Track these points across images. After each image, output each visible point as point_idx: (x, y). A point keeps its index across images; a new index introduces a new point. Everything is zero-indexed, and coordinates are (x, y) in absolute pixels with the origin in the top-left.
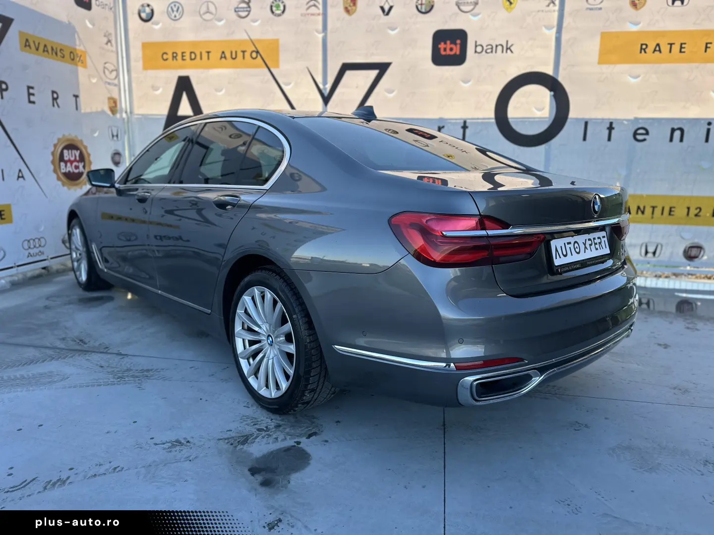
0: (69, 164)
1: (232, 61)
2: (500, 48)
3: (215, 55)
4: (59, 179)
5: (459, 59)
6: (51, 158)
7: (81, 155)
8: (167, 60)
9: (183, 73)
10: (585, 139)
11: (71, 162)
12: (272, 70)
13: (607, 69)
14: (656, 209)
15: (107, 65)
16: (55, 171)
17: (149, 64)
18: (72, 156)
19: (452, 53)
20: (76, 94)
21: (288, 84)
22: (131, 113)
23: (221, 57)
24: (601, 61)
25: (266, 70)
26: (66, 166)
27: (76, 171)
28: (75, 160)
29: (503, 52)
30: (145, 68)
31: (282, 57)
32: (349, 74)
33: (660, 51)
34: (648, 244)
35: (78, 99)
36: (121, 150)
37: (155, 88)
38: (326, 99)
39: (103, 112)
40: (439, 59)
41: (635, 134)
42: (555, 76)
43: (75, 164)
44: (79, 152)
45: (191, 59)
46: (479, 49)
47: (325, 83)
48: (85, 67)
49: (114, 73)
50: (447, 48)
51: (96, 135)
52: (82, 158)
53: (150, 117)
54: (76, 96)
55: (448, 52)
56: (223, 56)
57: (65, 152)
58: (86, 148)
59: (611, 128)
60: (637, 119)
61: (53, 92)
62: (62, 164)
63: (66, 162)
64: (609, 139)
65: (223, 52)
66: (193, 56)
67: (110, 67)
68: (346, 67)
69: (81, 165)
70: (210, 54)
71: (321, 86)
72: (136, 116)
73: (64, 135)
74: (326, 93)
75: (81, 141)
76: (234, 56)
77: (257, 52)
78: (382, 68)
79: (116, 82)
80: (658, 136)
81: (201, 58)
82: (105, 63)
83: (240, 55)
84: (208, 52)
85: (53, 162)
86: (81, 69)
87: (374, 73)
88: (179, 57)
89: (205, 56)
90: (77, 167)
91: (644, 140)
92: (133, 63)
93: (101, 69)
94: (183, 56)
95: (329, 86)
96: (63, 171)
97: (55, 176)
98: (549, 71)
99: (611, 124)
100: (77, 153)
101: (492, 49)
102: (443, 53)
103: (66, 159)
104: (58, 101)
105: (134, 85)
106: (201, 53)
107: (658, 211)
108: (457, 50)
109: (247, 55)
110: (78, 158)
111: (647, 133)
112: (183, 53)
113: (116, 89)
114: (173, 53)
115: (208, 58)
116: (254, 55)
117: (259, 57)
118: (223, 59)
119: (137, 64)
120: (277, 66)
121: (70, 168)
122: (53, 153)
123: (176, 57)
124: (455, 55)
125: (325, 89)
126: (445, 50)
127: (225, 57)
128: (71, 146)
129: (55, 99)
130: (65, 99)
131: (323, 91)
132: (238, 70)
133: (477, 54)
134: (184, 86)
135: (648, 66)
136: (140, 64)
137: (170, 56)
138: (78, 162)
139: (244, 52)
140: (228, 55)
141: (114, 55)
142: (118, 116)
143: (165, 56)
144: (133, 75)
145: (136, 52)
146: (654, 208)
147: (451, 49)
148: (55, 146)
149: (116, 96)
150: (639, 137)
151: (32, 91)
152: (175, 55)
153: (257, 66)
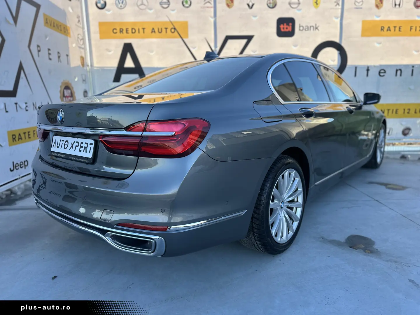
2: (312, 28)
3: (148, 31)
5: (291, 34)
7: (71, 93)
8: (116, 33)
9: (128, 41)
10: (355, 75)
12: (184, 39)
13: (366, 39)
15: (79, 36)
17: (103, 35)
18: (68, 94)
19: (287, 30)
20: (67, 54)
21: (194, 48)
22: (92, 65)
23: (152, 32)
24: (363, 35)
25: (180, 40)
29: (314, 30)
30: (102, 37)
31: (190, 32)
32: (230, 42)
33: (390, 30)
35: (68, 57)
36: (87, 90)
37: (108, 50)
39: (79, 66)
40: (280, 34)
41: (380, 73)
42: (340, 43)
43: (69, 98)
45: (132, 33)
46: (301, 28)
47: (216, 46)
48: (70, 37)
49: (82, 41)
50: (285, 28)
51: (76, 80)
52: (72, 95)
53: (105, 68)
54: (67, 55)
55: (285, 30)
56: (153, 31)
57: (65, 91)
58: (73, 88)
59: (368, 70)
60: (381, 66)
61: (58, 53)
62: (64, 98)
63: (66, 97)
64: (367, 75)
65: (153, 29)
66: (134, 31)
67: (81, 38)
68: (228, 38)
69: (72, 99)
70: (145, 30)
71: (213, 49)
72: (95, 68)
73: (64, 80)
74: (217, 52)
75: (71, 84)
76: (160, 31)
77: (175, 29)
78: (249, 38)
79: (83, 46)
80: (390, 73)
81: (139, 32)
82: (78, 35)
83: (164, 30)
84: (144, 29)
85: (61, 97)
86: (69, 38)
87: (244, 41)
88: (125, 31)
89: (141, 31)
91: (384, 76)
92: (92, 35)
93: (76, 38)
94: (127, 31)
95: (218, 49)
98: (337, 40)
99: (368, 68)
100: (70, 91)
101: (308, 28)
102: (282, 30)
103: (66, 95)
104: (61, 58)
105: (94, 49)
106: (139, 29)
107: (390, 111)
108: (290, 29)
109: (169, 30)
110: (70, 95)
111: (385, 72)
113: (83, 51)
114: (120, 29)
115: (144, 32)
116: (173, 30)
117: (176, 32)
118: (153, 33)
119: (95, 35)
122: (60, 92)
124: (289, 32)
125: (216, 50)
126: (283, 28)
127: (154, 32)
128: (67, 87)
129: (59, 57)
130: (63, 58)
132: (163, 40)
133: (300, 32)
134: (128, 49)
135: (385, 38)
136: (98, 36)
137: (118, 30)
139: (166, 29)
140: (156, 30)
141: (81, 30)
142: (85, 68)
143: (115, 31)
144: (93, 42)
145: (94, 28)
146: (388, 110)
147: (287, 28)
148: (61, 87)
149: (83, 56)
150: (382, 74)
151: (50, 52)
152: (121, 30)
153: (175, 37)
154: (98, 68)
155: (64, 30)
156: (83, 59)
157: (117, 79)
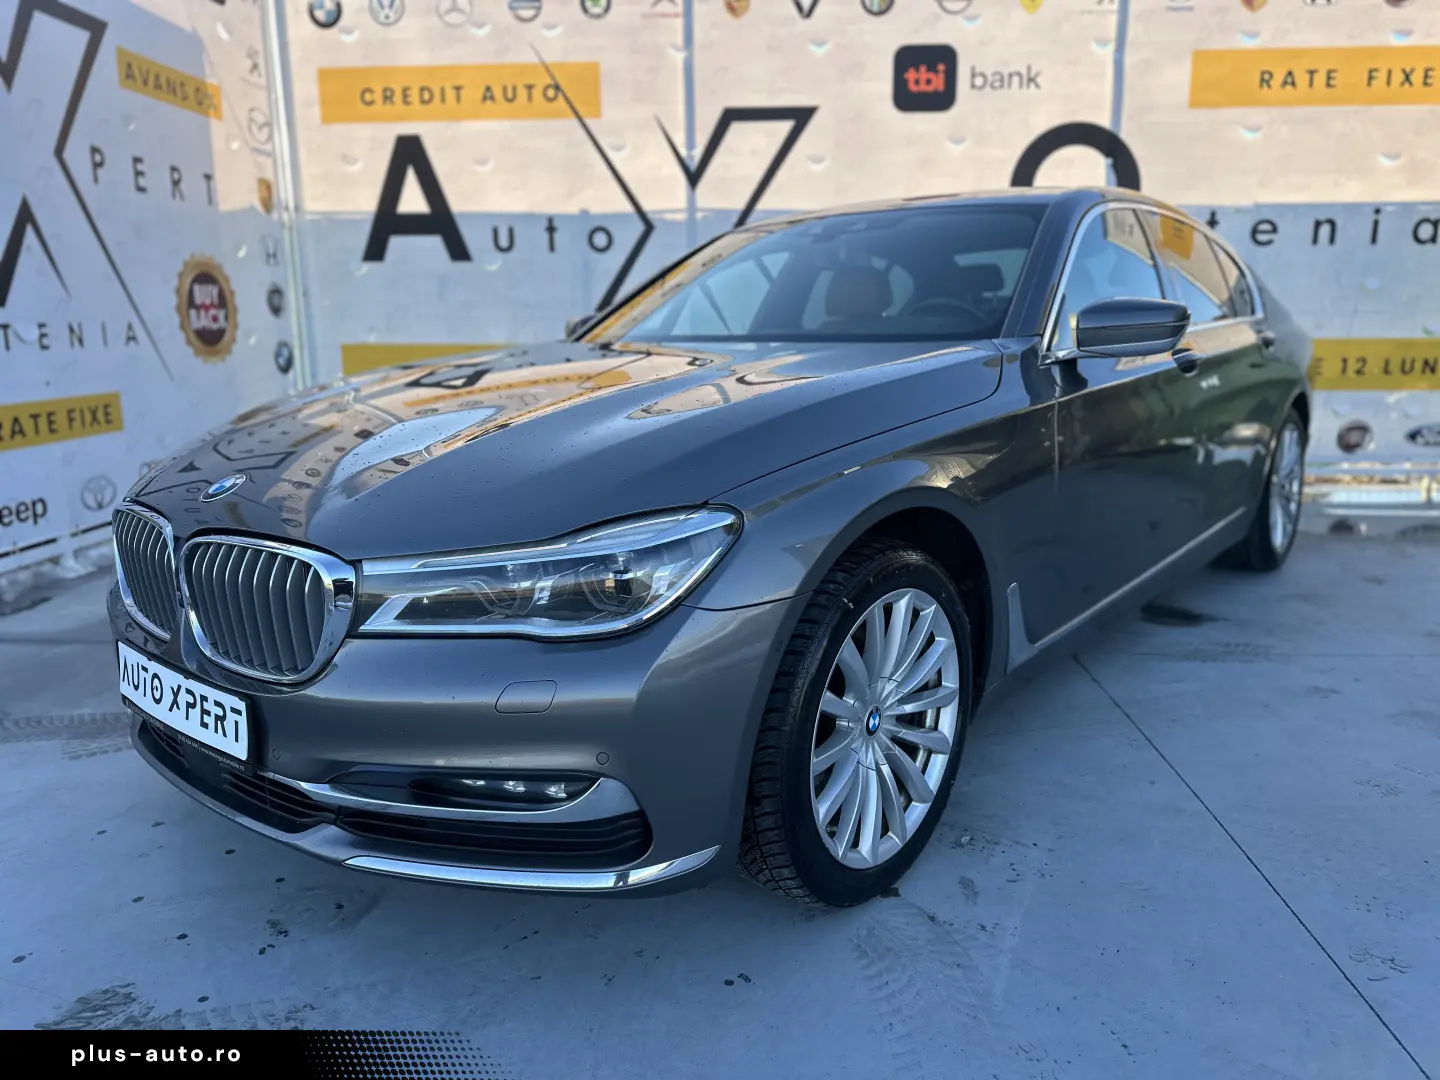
0: (203, 313)
1: (506, 104)
2: (1016, 79)
3: (472, 94)
4: (189, 342)
5: (943, 100)
6: (175, 300)
7: (221, 295)
8: (371, 103)
9: (408, 129)
11: (207, 309)
12: (589, 122)
13: (1204, 115)
15: (255, 115)
16: (183, 326)
17: (334, 111)
18: (207, 297)
19: (930, 89)
20: (208, 171)
21: (618, 149)
22: (297, 208)
23: (485, 99)
24: (1195, 103)
25: (575, 123)
26: (198, 316)
27: (215, 326)
28: (212, 305)
29: (1021, 87)
30: (327, 119)
31: (607, 96)
32: (737, 129)
33: (1294, 84)
35: (212, 183)
36: (281, 284)
37: (348, 159)
38: (693, 177)
39: (252, 209)
40: (907, 100)
41: (1255, 232)
42: (1114, 130)
43: (213, 312)
44: (217, 287)
45: (423, 102)
46: (979, 81)
47: (691, 145)
48: (220, 118)
49: (266, 130)
50: (922, 80)
51: (242, 253)
52: (223, 302)
53: (340, 217)
54: (208, 177)
55: (923, 87)
56: (488, 95)
57: (197, 288)
58: (227, 280)
59: (1213, 221)
60: (1258, 207)
61: (173, 169)
62: (193, 312)
63: (198, 309)
65: (488, 89)
66: (426, 96)
67: (260, 118)
68: (731, 116)
69: (221, 314)
70: (463, 93)
71: (683, 152)
72: (309, 217)
73: (193, 256)
74: (694, 165)
75: (219, 267)
76: (510, 95)
77: (557, 87)
78: (801, 117)
79: (268, 147)
80: (1293, 234)
81: (443, 99)
82: (252, 110)
83: (522, 93)
84: (458, 89)
85: (178, 308)
86: (214, 123)
87: (785, 127)
88: (398, 97)
89: (451, 94)
90: (215, 319)
91: (1269, 242)
92: (299, 111)
93: (244, 123)
94: (405, 96)
95: (698, 153)
96: (195, 326)
97: (182, 336)
98: (1104, 120)
99: (1213, 214)
100: (214, 291)
101: (1002, 81)
102: (913, 88)
103: (198, 300)
104: (183, 186)
105: (303, 155)
106: (443, 91)
108: (938, 83)
109: (537, 93)
110: (216, 301)
111: (1275, 230)
112: (405, 90)
113: (268, 162)
114: (385, 90)
115: (458, 99)
116: (551, 93)
117: (561, 98)
118: (488, 102)
119: (309, 111)
120: (597, 114)
121: (204, 321)
122: (178, 291)
123: (390, 97)
124: (936, 93)
125: (692, 158)
126: (917, 82)
127: (492, 98)
128: (204, 278)
129: (176, 183)
130: (192, 184)
131: (688, 162)
132: (518, 123)
133: (975, 92)
134: (409, 154)
135: (1275, 112)
136: (316, 112)
137: (378, 96)
138: (217, 308)
139: (529, 87)
140: (498, 93)
141: (263, 94)
142: (275, 215)
143: (368, 97)
144: (301, 134)
145: (306, 86)
147: (929, 82)
148: (181, 276)
149: (269, 175)
150: (1262, 237)
151: (140, 167)
152: (388, 93)
153: (558, 115)
154: (316, 217)
155: (196, 96)
156: (267, 189)
157: (375, 251)
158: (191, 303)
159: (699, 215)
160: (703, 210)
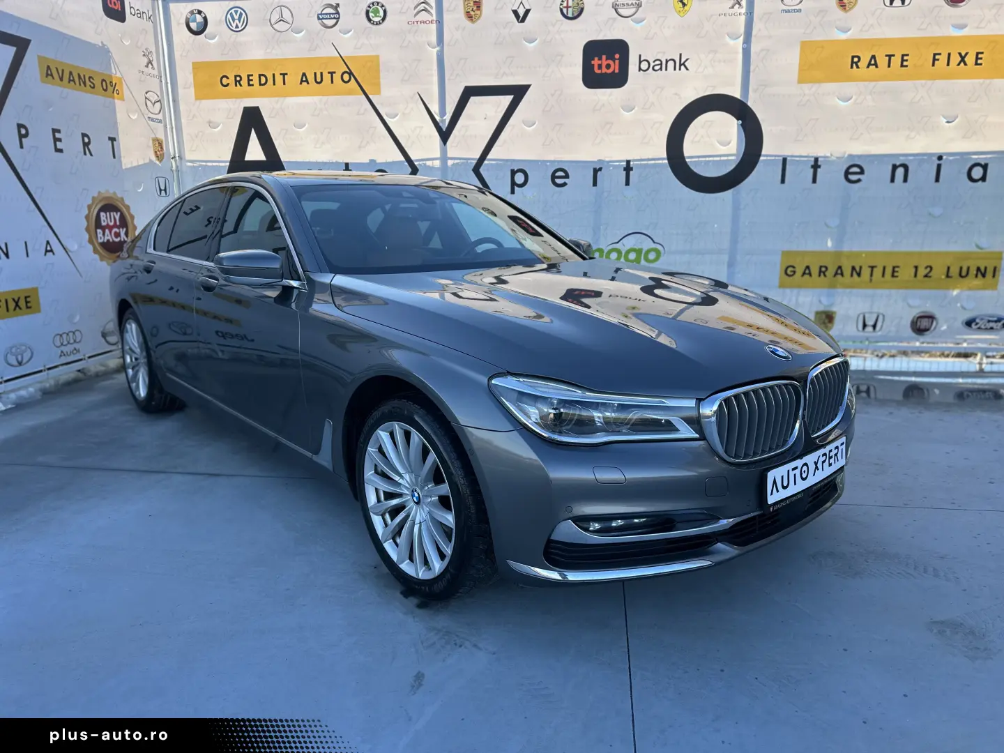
0: (107, 231)
1: (317, 86)
2: (671, 64)
3: (293, 79)
4: (95, 251)
5: (618, 80)
6: (85, 224)
7: (123, 218)
8: (227, 86)
9: (251, 103)
10: (783, 181)
11: (111, 228)
12: (371, 96)
13: (807, 89)
14: (875, 269)
15: (149, 95)
16: (91, 241)
17: (202, 92)
18: (111, 221)
19: (609, 71)
20: (112, 136)
21: (393, 116)
22: (181, 158)
23: (302, 81)
24: (800, 81)
25: (364, 97)
26: (104, 234)
27: (117, 240)
28: (115, 226)
29: (675, 69)
30: (199, 97)
31: (385, 79)
32: (474, 101)
33: (876, 65)
34: (867, 316)
35: (115, 143)
37: (212, 125)
38: (445, 135)
39: (150, 162)
40: (592, 79)
41: (847, 173)
42: (743, 100)
43: (115, 230)
44: (119, 214)
45: (260, 84)
46: (645, 65)
47: (443, 113)
48: (121, 99)
49: (158, 105)
50: (603, 65)
51: (141, 190)
52: (124, 223)
53: (209, 164)
54: (112, 140)
55: (604, 70)
57: (102, 214)
58: (128, 208)
59: (816, 166)
60: (850, 156)
61: (84, 135)
62: (99, 231)
63: (103, 229)
64: (814, 181)
65: (304, 74)
67: (154, 98)
68: (470, 92)
69: (123, 232)
70: (286, 77)
71: (438, 118)
72: (189, 164)
73: (99, 193)
74: (444, 127)
75: (121, 200)
76: (319, 80)
77: (351, 73)
78: (518, 92)
79: (160, 117)
81: (274, 83)
82: (146, 93)
83: (327, 77)
84: (284, 75)
85: (87, 229)
86: (118, 102)
87: (509, 98)
88: (244, 82)
89: (279, 79)
90: (117, 235)
91: (859, 180)
92: (181, 91)
93: (141, 100)
94: (249, 80)
95: (448, 118)
96: (100, 241)
97: (90, 247)
98: (736, 93)
99: (816, 160)
100: (117, 216)
101: (661, 65)
102: (597, 71)
103: (104, 224)
104: (92, 146)
105: (184, 121)
106: (274, 76)
107: (878, 272)
108: (615, 67)
109: (337, 77)
110: (118, 223)
111: (862, 172)
112: (249, 76)
113: (161, 126)
114: (236, 76)
115: (284, 82)
116: (346, 77)
117: (353, 79)
118: (304, 84)
119: (187, 92)
120: (378, 92)
121: (108, 237)
122: (87, 217)
123: (239, 82)
124: (613, 73)
125: (444, 121)
126: (600, 67)
127: (307, 81)
128: (109, 207)
129: (86, 145)
130: (100, 145)
131: (441, 124)
132: (325, 98)
134: (252, 120)
135: (861, 84)
136: (191, 92)
137: (231, 81)
138: (119, 227)
139: (332, 73)
140: (311, 78)
141: (157, 80)
142: (165, 163)
143: (225, 81)
144: (182, 107)
145: (185, 76)
146: (872, 268)
147: (608, 66)
148: (89, 207)
149: (161, 136)
150: (853, 177)
151: (58, 135)
152: (238, 79)
153: (350, 93)
154: (196, 164)
155: (102, 85)
156: (159, 145)
158: (98, 224)
159: (450, 163)
160: (452, 159)
